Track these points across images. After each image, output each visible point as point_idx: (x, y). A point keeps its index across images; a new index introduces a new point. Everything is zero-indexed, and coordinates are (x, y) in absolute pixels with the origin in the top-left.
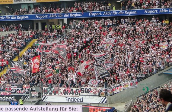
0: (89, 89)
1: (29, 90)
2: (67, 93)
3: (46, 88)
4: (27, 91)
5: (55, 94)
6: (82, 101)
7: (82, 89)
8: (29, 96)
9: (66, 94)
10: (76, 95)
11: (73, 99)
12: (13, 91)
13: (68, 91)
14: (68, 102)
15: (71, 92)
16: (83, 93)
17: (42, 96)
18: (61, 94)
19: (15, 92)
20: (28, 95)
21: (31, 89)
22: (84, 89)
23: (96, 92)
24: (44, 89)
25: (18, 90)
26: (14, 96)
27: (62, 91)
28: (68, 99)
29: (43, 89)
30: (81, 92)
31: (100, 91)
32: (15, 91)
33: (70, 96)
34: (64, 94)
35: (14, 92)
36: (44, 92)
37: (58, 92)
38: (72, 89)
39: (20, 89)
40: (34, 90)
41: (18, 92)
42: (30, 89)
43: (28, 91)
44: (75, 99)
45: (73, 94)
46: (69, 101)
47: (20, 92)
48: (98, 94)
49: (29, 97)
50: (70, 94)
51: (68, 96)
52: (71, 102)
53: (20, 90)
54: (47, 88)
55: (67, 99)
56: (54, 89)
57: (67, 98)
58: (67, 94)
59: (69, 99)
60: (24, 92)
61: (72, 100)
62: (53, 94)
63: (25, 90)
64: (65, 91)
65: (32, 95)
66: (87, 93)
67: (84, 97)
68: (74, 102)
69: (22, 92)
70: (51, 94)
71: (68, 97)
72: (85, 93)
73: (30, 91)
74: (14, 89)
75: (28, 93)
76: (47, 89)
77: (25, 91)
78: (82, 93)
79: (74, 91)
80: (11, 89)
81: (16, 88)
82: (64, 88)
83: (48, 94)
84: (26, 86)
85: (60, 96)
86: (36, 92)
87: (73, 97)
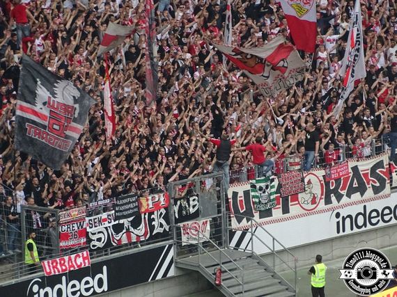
1: (166, 218)
2: (335, 191)
3: (241, 189)
4: (161, 225)
5: (286, 211)
8: (170, 247)
9: (333, 198)
10: (377, 190)
11: (364, 215)
12: (99, 240)
13: (338, 180)
14: (341, 233)
15: (355, 185)
17: (231, 231)
18: (313, 202)
19: (108, 244)
20: (166, 243)
21: (181, 208)
24: (235, 194)
25: (118, 228)
26: (105, 268)
28: (344, 219)
29: (230, 196)
30: (394, 175)
32: (104, 237)
33: (351, 205)
34: (323, 201)
35: (100, 245)
36: (236, 211)
37: (300, 196)
38: (355, 169)
39: (126, 225)
40: (192, 210)
41: (119, 241)
42: (176, 209)
43: (164, 223)
44: (374, 214)
45: (362, 189)
46: (348, 231)
47: (129, 237)
49: (171, 254)
50: (349, 195)
51: (342, 207)
52: (356, 230)
53: (128, 230)
54: (248, 187)
55: (338, 223)
56: (280, 186)
57: (338, 215)
58: (339, 197)
59: (348, 221)
60: (145, 234)
61: (361, 220)
62: (277, 213)
63: (151, 220)
64: (327, 184)
65: (184, 238)
68: (369, 227)
69: (138, 237)
70: (266, 213)
73: (177, 221)
74: (100, 231)
75: (164, 235)
76: (246, 193)
77: (152, 228)
79: (366, 175)
80: (88, 230)
81: (107, 224)
82: (321, 173)
83: (257, 215)
84: (150, 202)
85: (310, 212)
86: (201, 223)
87: (365, 207)
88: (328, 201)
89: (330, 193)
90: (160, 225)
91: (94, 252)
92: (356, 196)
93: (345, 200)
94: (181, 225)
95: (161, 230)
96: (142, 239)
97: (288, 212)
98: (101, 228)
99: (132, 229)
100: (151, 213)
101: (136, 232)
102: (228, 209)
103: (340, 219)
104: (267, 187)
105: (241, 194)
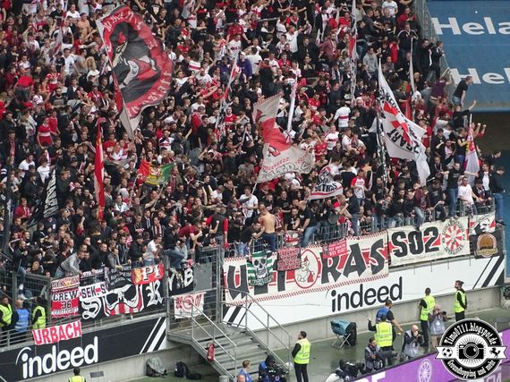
0: (427, 233)
1: (161, 290)
2: (333, 270)
3: (238, 263)
4: (157, 297)
5: (281, 288)
6: (400, 297)
7: (399, 239)
8: (163, 319)
9: (330, 277)
10: (375, 270)
11: (361, 294)
12: (92, 310)
13: (336, 258)
14: (337, 312)
15: (353, 263)
16: (405, 253)
17: (224, 306)
18: (310, 279)
19: (101, 315)
20: (160, 316)
21: (175, 281)
22: (403, 235)
23: (460, 238)
24: (232, 269)
25: (112, 298)
26: (96, 339)
27: (314, 266)
28: (340, 297)
29: (226, 270)
30: (392, 255)
31: (474, 232)
32: (98, 308)
33: (348, 284)
34: (320, 280)
35: (93, 315)
36: (231, 285)
37: (297, 272)
38: (355, 248)
39: (120, 297)
40: (187, 284)
41: (112, 311)
42: (170, 281)
43: (159, 295)
44: (371, 293)
45: (360, 269)
46: (344, 310)
47: (122, 309)
48: (466, 250)
49: (164, 326)
50: (346, 274)
51: (339, 285)
52: (351, 309)
53: (121, 302)
54: (244, 262)
55: (334, 301)
57: (334, 293)
58: (336, 276)
59: (344, 299)
60: (139, 306)
61: (356, 299)
62: (273, 289)
63: (146, 292)
64: (325, 261)
65: (177, 311)
66: (420, 251)
67: (406, 274)
68: (365, 306)
69: (131, 308)
70: (261, 289)
71: (340, 291)
72: (414, 252)
73: (171, 293)
74: (94, 301)
75: (158, 308)
76: (243, 268)
77: (147, 299)
78: (398, 254)
79: (366, 255)
80: (81, 299)
81: (101, 295)
82: (318, 250)
83: (252, 291)
84: (145, 273)
85: (306, 290)
86: (195, 296)
87: (361, 286)
88: (325, 280)
89: (326, 271)
90: (155, 297)
91: (87, 322)
92: (354, 275)
93: (342, 278)
94: (175, 297)
95: (155, 302)
96: (136, 311)
97: (284, 289)
98: (95, 298)
99: (125, 301)
100: (146, 285)
101: (129, 303)
102: (223, 283)
103: (336, 297)
104: (263, 261)
105: (238, 268)
